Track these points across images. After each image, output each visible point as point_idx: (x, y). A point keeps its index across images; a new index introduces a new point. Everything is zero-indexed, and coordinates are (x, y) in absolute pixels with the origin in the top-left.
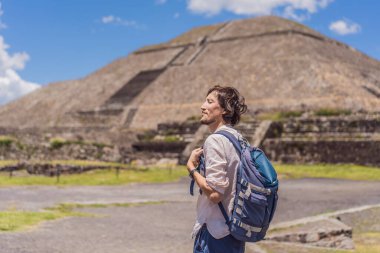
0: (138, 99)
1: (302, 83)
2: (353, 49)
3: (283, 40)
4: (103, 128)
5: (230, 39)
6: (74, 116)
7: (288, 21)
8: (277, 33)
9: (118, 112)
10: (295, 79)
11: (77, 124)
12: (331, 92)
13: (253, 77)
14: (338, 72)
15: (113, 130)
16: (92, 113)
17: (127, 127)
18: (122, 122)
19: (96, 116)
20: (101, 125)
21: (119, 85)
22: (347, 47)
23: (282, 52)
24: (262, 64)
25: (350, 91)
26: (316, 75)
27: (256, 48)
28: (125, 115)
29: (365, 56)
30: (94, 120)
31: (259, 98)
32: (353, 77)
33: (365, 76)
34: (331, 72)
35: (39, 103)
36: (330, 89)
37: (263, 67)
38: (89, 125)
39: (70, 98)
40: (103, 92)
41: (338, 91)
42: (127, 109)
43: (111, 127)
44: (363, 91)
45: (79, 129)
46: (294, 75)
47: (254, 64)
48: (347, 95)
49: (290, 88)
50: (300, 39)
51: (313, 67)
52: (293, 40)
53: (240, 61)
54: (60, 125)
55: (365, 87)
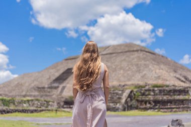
0: (67, 81)
1: (145, 74)
2: (169, 59)
3: (136, 54)
4: (49, 95)
5: (111, 54)
6: (35, 90)
7: (139, 46)
8: (133, 51)
9: (56, 88)
10: (142, 72)
11: (36, 93)
12: (159, 79)
13: (122, 72)
14: (162, 69)
15: (54, 96)
16: (44, 88)
17: (61, 95)
18: (58, 93)
19: (46, 89)
20: (48, 94)
21: (57, 75)
22: (167, 58)
23: (136, 60)
24: (126, 65)
25: (168, 79)
26: (152, 71)
27: (123, 58)
28: (60, 89)
29: (175, 62)
30: (45, 91)
31: (125, 81)
32: (170, 72)
33: (175, 72)
34: (159, 69)
35: (18, 83)
36: (159, 77)
37: (127, 67)
38: (42, 94)
39: (33, 81)
40: (50, 78)
41: (162, 78)
42: (61, 86)
43: (53, 95)
44: (175, 79)
45: (38, 96)
46: (141, 71)
47: (122, 65)
48: (167, 80)
49: (140, 77)
50: (144, 54)
51: (150, 67)
52: (141, 54)
53: (116, 64)
54: (28, 94)
55: (175, 77)
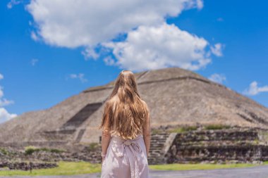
0: (86, 122)
1: (196, 111)
2: (229, 89)
3: (183, 83)
4: (61, 143)
5: (148, 83)
6: (41, 135)
7: (186, 71)
8: (179, 78)
9: (72, 132)
10: (192, 108)
11: (44, 140)
12: (216, 117)
13: (164, 107)
14: (220, 104)
15: (69, 144)
16: (54, 132)
17: (78, 142)
18: (75, 139)
19: (57, 134)
20: (60, 141)
21: (73, 113)
22: (226, 88)
23: (182, 91)
24: (170, 99)
25: (228, 117)
26: (206, 106)
27: (165, 88)
28: (77, 134)
29: (237, 93)
30: (55, 137)
31: (168, 122)
32: (231, 107)
33: (238, 107)
34: (216, 104)
35: (18, 126)
36: (215, 115)
37: (171, 101)
38: (52, 141)
39: (39, 123)
40: (62, 118)
41: (220, 116)
42: (78, 129)
43: (67, 142)
44: (238, 116)
45: (45, 143)
46: (191, 106)
47: (164, 99)
48: (226, 119)
49: (189, 115)
50: (194, 83)
51: (203, 100)
52: (190, 83)
53: (155, 97)
54: (32, 141)
55: (238, 114)
